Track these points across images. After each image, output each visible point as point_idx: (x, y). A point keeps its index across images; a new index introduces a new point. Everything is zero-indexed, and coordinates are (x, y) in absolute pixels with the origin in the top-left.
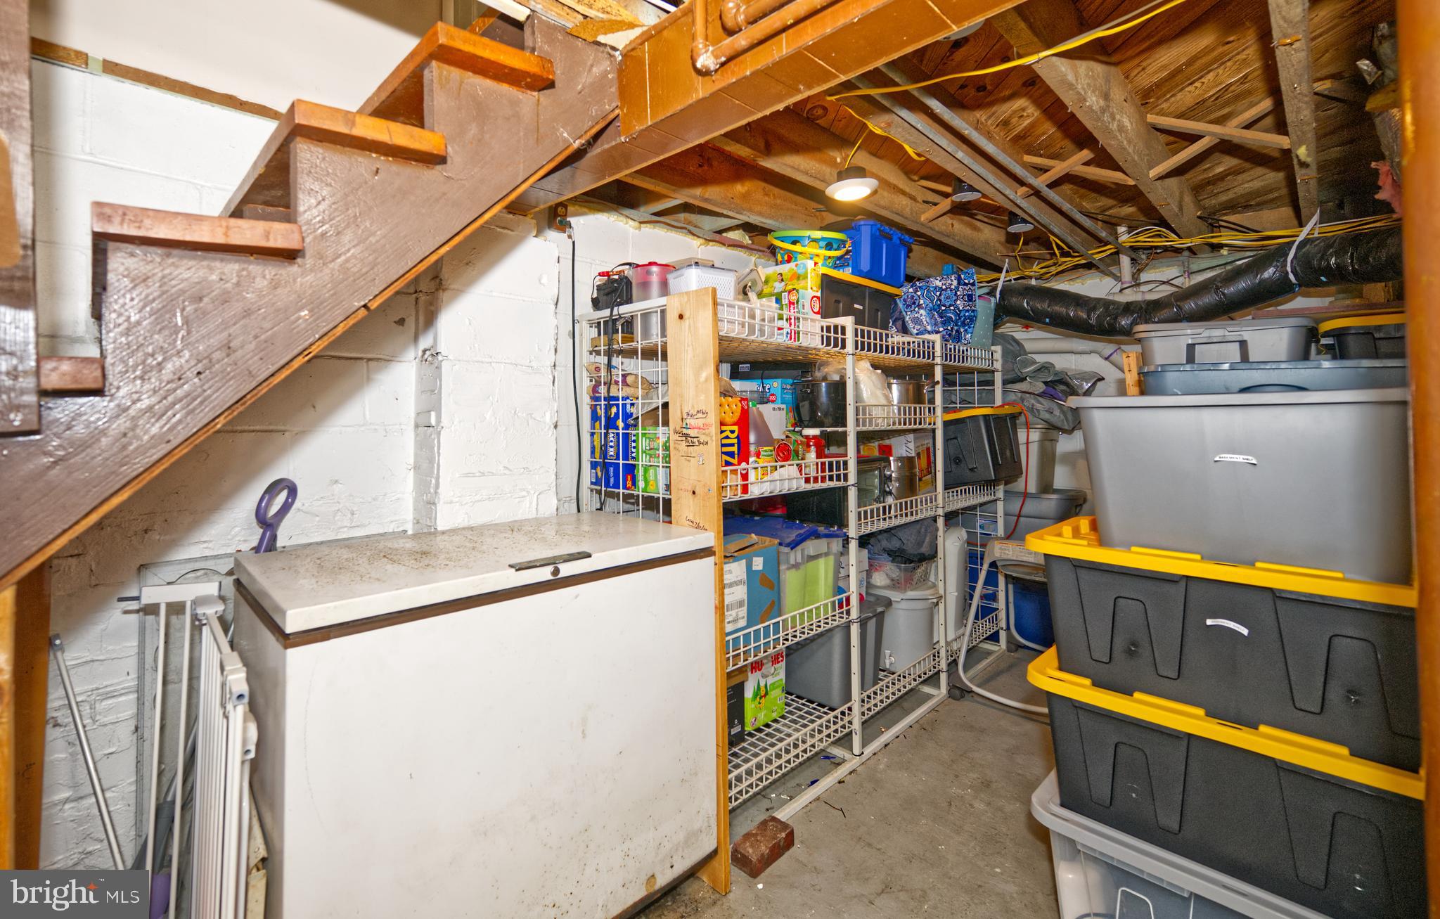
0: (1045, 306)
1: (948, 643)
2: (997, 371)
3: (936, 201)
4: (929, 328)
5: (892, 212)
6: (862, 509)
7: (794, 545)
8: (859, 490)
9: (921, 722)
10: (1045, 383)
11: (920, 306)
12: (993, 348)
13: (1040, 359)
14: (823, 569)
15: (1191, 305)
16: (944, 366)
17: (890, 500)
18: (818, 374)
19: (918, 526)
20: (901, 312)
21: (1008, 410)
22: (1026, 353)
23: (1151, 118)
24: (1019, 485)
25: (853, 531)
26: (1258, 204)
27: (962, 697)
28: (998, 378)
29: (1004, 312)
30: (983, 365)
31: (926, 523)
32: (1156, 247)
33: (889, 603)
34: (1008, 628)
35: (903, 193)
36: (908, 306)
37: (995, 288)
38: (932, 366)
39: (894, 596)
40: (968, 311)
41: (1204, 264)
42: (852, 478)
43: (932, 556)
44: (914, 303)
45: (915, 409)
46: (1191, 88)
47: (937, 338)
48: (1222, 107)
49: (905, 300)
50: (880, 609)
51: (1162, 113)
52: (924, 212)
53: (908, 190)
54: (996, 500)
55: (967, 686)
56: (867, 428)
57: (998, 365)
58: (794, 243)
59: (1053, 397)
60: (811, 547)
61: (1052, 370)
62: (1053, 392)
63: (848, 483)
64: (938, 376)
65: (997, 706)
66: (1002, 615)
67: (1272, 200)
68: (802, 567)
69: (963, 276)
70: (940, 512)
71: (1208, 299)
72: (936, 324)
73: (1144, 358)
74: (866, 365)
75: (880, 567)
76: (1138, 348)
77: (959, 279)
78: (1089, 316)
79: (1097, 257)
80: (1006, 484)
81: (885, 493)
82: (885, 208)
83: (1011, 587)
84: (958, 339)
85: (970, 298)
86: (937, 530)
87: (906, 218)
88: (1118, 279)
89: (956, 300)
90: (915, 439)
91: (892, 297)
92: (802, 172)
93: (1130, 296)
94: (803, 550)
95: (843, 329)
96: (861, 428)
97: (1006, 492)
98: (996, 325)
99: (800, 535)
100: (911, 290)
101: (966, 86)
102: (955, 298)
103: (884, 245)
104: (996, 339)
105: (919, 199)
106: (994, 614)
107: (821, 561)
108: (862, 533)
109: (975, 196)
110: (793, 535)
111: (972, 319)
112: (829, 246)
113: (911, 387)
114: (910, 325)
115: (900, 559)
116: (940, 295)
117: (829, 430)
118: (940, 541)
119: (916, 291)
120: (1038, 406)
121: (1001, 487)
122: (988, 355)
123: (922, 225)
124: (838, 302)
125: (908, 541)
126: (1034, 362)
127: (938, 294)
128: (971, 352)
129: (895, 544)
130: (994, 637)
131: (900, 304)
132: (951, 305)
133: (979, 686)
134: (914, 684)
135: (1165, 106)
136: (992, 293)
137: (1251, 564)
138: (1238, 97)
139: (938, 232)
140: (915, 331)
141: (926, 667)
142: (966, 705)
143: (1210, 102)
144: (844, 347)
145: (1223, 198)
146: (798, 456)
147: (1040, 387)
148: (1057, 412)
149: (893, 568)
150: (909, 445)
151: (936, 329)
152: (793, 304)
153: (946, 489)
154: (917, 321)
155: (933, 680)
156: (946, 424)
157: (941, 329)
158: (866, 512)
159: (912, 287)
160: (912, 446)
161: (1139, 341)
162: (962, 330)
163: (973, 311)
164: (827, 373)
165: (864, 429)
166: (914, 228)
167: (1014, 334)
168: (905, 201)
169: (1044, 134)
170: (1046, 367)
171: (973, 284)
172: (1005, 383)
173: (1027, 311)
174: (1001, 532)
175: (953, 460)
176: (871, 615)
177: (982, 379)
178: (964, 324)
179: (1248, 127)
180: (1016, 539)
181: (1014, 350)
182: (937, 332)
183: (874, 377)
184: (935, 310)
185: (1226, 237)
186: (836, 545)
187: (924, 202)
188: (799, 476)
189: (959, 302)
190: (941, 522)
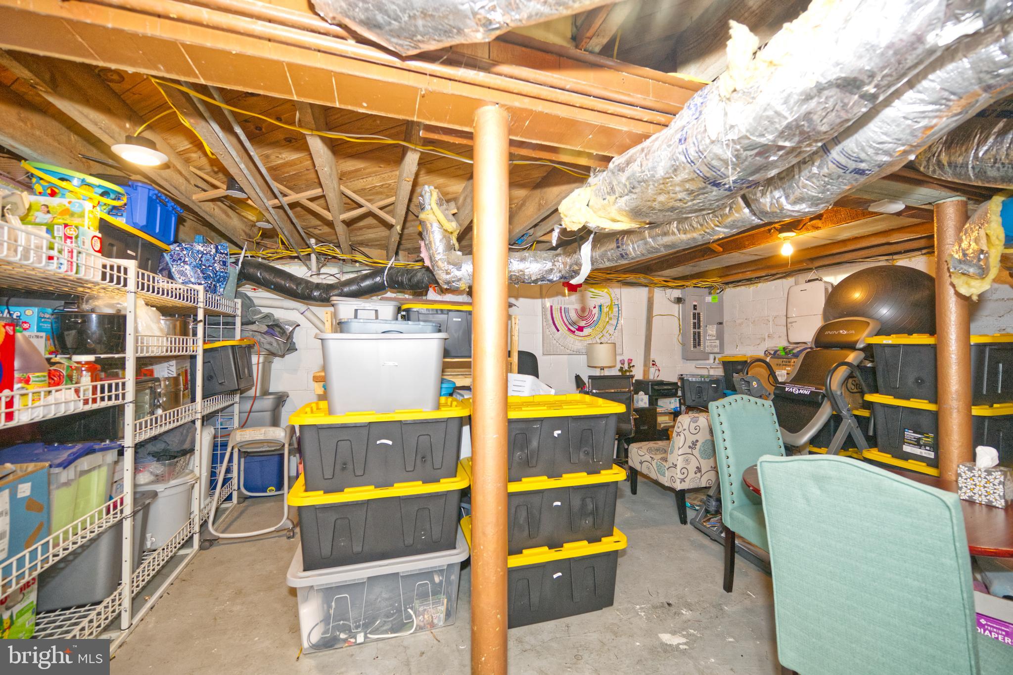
0: (271, 278)
1: (200, 511)
2: (238, 316)
3: (205, 188)
4: (193, 280)
5: (171, 185)
6: (138, 422)
7: (65, 465)
8: (136, 406)
9: (180, 577)
10: (268, 326)
11: (185, 262)
12: (236, 300)
13: (265, 311)
14: (97, 482)
15: (346, 289)
16: (205, 310)
17: (160, 412)
18: (86, 307)
19: (181, 429)
20: (167, 264)
21: (246, 342)
22: (255, 306)
23: (342, 188)
24: (251, 393)
25: (128, 440)
26: (371, 245)
27: (211, 545)
28: (238, 321)
29: (244, 277)
30: (229, 311)
31: (187, 426)
32: (329, 255)
33: (155, 495)
34: (239, 488)
35: (181, 173)
36: (174, 261)
37: (238, 260)
38: (196, 309)
39: (159, 488)
40: (222, 272)
41: (349, 269)
42: (130, 396)
43: (191, 451)
44: (180, 259)
45: (183, 339)
46: (361, 181)
47: (201, 288)
48: (371, 195)
49: (171, 255)
50: (147, 502)
51: (347, 187)
52: (195, 194)
53: (184, 172)
54: (233, 404)
55: (215, 536)
56: (145, 354)
57: (239, 312)
58: (62, 179)
59: (273, 335)
60: (85, 463)
61: (272, 318)
62: (272, 331)
63: (126, 401)
64: (200, 316)
65: (239, 540)
66: (235, 481)
67: (377, 245)
68: (74, 485)
69: (219, 247)
70: (199, 416)
71: (354, 288)
72: (198, 278)
73: (335, 315)
74: (141, 302)
75: (144, 468)
76: (332, 309)
77: (217, 248)
78: (297, 288)
79: (302, 254)
80: (241, 394)
81: (154, 407)
82: (166, 180)
83: (242, 460)
84: (214, 291)
85: (224, 263)
86: (196, 429)
87: (182, 193)
88: (310, 269)
89: (215, 263)
90: (177, 364)
91: (162, 251)
92: (91, 120)
93: (315, 280)
94: (76, 467)
95: (126, 269)
96: (139, 355)
97: (240, 397)
98: (238, 286)
99: (74, 454)
100: (178, 249)
101: (248, 122)
102: (213, 261)
103: (159, 209)
104: (237, 295)
105: (192, 182)
106: (230, 482)
107: (95, 474)
108: (137, 441)
109: (243, 196)
110: (64, 455)
111: (225, 279)
112: (105, 193)
113: (178, 323)
114: (176, 276)
115: (164, 457)
116: (202, 257)
117: (102, 356)
118: (198, 437)
119: (182, 250)
120: (262, 340)
121: (238, 395)
122: (232, 305)
123: (193, 202)
124: (112, 245)
125: (174, 444)
126: (260, 312)
127: (200, 256)
128: (223, 301)
129: (159, 446)
130: (229, 498)
131: (167, 257)
132: (209, 266)
133: (223, 532)
134: (174, 550)
135: (349, 184)
136: (236, 263)
137: (393, 412)
138: (377, 193)
139: (204, 211)
140: (181, 281)
141: (185, 535)
142: (215, 550)
143: (366, 191)
144: (125, 285)
145: (360, 238)
146: (71, 381)
147: (265, 329)
148: (275, 344)
149: (158, 466)
150: (171, 368)
151: (199, 281)
152: (71, 238)
153: (203, 399)
154: (182, 273)
155: (188, 543)
156: (205, 351)
157: (203, 282)
158: (141, 424)
159: (178, 246)
160: (174, 369)
161: (333, 305)
162: (218, 285)
163: (226, 273)
164: (96, 306)
165: (142, 355)
166: (186, 202)
167: (247, 293)
168: (181, 180)
169: (287, 173)
170: (268, 316)
171: (227, 254)
172: (242, 324)
173: (259, 278)
174: (236, 424)
175: (208, 378)
176: (140, 508)
177: (225, 321)
178: (218, 281)
179: (381, 208)
180: (248, 427)
181: (248, 304)
182: (200, 284)
183: (150, 313)
184: (198, 267)
185: (359, 257)
186: (112, 456)
187: (195, 185)
188: (77, 398)
189: (216, 265)
190: (198, 424)
